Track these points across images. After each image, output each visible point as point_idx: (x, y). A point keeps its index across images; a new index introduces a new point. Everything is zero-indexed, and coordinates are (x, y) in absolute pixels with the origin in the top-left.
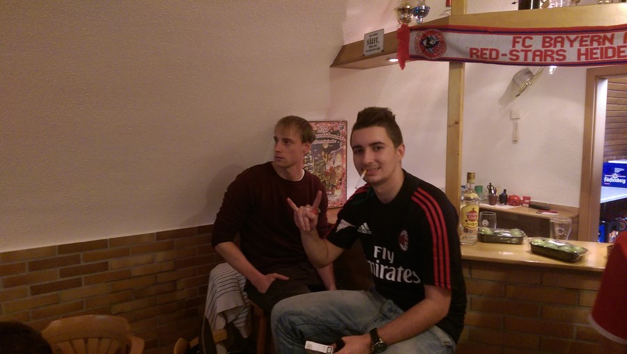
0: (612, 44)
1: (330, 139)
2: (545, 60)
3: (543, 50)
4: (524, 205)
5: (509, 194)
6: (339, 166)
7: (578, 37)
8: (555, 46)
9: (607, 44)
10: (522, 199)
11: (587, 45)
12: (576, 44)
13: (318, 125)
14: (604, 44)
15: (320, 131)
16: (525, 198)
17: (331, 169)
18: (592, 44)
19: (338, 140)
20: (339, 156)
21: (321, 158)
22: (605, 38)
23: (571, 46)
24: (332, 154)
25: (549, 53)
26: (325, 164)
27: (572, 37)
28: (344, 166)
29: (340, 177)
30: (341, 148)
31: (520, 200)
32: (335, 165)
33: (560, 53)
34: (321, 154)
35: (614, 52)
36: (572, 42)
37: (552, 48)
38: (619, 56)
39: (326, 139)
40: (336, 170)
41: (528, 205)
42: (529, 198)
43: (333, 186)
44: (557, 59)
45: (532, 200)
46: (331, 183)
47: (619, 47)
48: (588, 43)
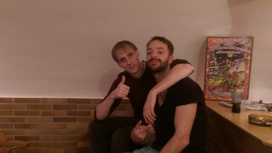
1: (235, 51)
6: (242, 72)
13: (224, 40)
15: (226, 44)
17: (234, 73)
19: (243, 52)
20: (243, 64)
21: (225, 64)
24: (236, 62)
26: (228, 69)
28: (248, 72)
29: (242, 80)
30: (245, 58)
32: (239, 70)
34: (225, 61)
39: (231, 50)
40: (239, 74)
43: (235, 86)
46: (234, 83)
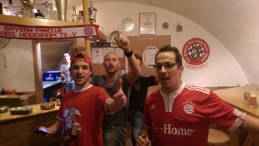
0: (32, 32)
2: (7, 35)
3: (5, 31)
4: (13, 94)
5: (5, 90)
7: (19, 28)
8: (10, 31)
9: (30, 32)
10: (12, 92)
11: (23, 32)
12: (19, 31)
14: (29, 32)
16: (13, 91)
18: (25, 32)
22: (29, 30)
23: (17, 31)
25: (8, 33)
27: (17, 28)
31: (11, 92)
33: (13, 33)
35: (33, 35)
36: (17, 30)
37: (9, 31)
38: (35, 37)
41: (14, 94)
42: (15, 91)
44: (12, 36)
45: (16, 92)
47: (35, 34)
48: (23, 31)
